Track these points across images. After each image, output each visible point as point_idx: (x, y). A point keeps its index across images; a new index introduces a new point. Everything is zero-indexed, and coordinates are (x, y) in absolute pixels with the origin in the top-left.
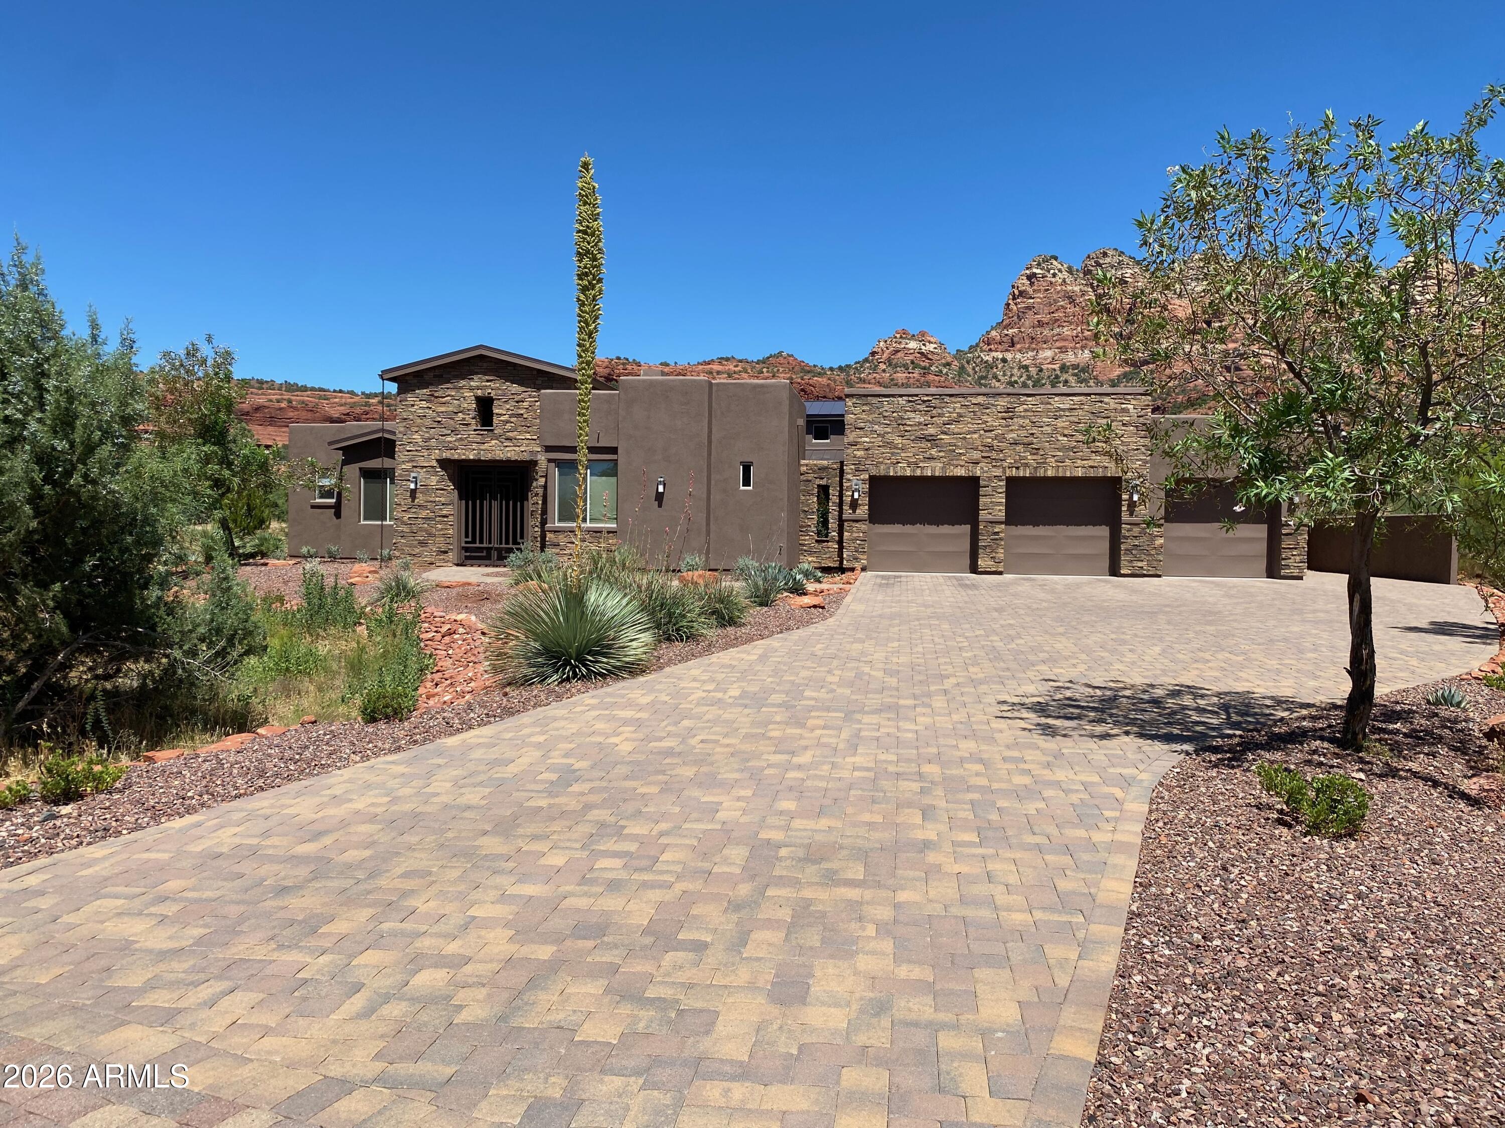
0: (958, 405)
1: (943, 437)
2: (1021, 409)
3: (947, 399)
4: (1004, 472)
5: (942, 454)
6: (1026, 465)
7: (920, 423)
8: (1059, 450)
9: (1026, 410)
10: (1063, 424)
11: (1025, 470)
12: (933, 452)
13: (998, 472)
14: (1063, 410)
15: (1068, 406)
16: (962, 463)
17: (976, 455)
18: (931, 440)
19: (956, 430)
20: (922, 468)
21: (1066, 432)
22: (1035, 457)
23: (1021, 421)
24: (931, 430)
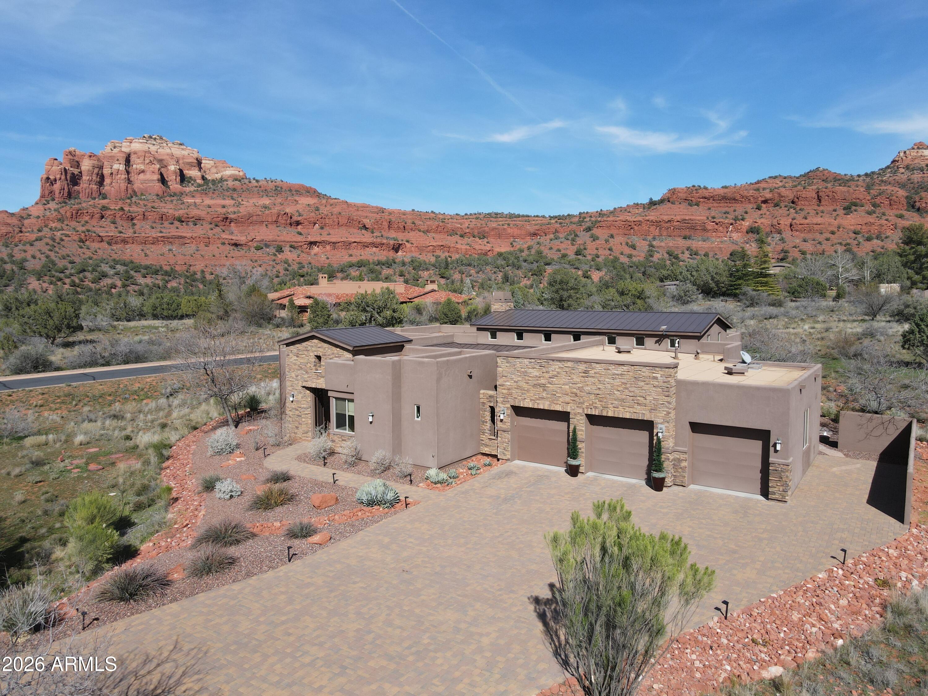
0: (557, 367)
1: (549, 385)
2: (593, 372)
3: (551, 362)
4: (584, 411)
5: (549, 396)
6: (596, 408)
7: (536, 376)
8: (615, 400)
9: (595, 373)
10: (617, 384)
11: (595, 410)
12: (544, 394)
13: (580, 411)
14: (618, 375)
15: (620, 372)
16: (560, 403)
17: (568, 399)
18: (543, 386)
19: (556, 382)
20: (538, 404)
21: (619, 389)
22: (601, 403)
23: (593, 379)
24: (543, 381)
